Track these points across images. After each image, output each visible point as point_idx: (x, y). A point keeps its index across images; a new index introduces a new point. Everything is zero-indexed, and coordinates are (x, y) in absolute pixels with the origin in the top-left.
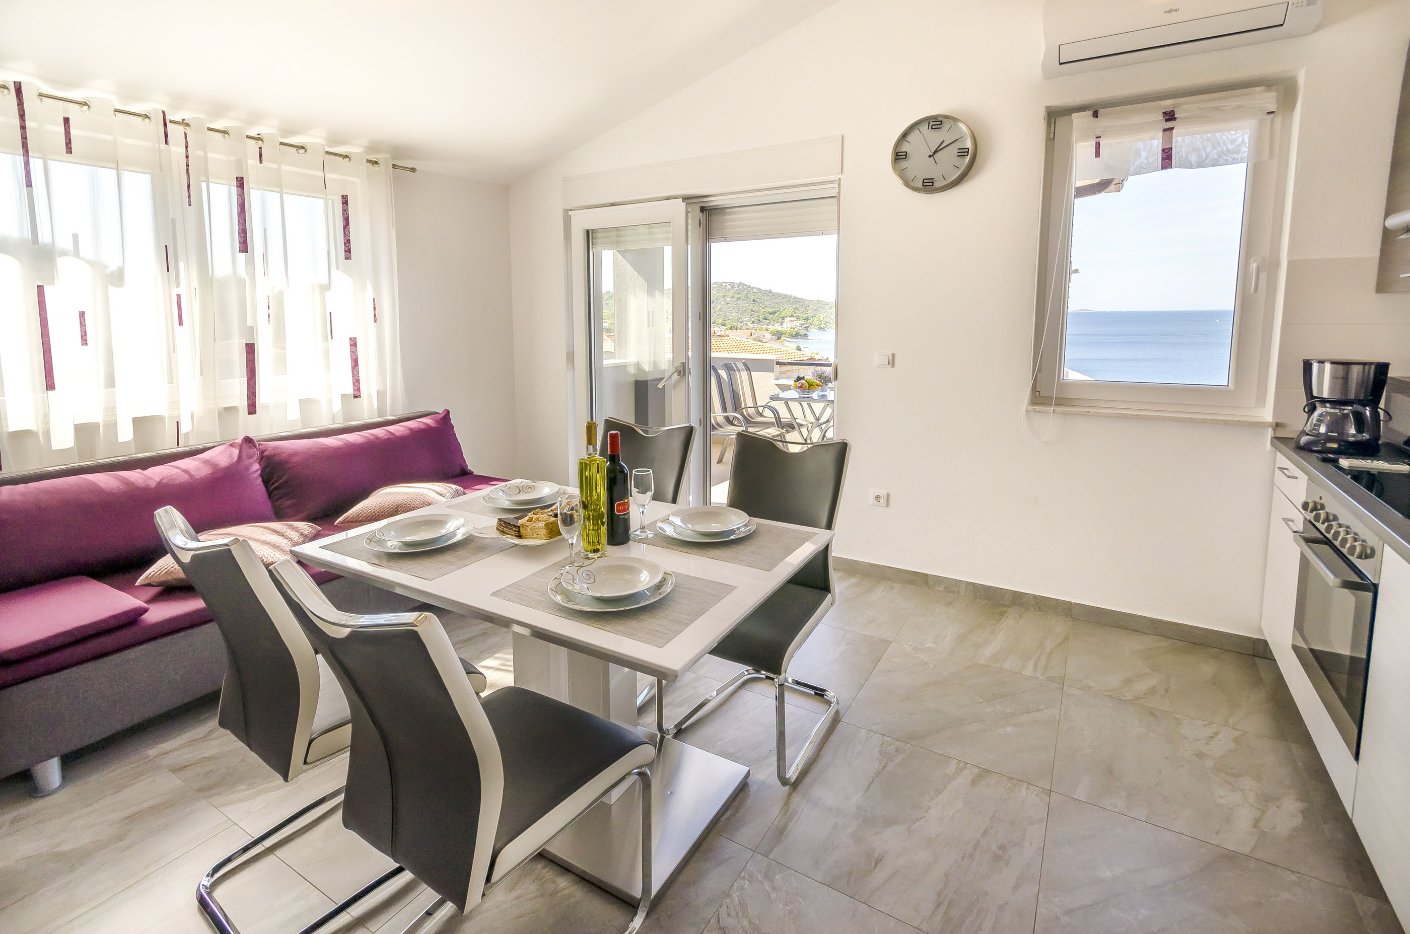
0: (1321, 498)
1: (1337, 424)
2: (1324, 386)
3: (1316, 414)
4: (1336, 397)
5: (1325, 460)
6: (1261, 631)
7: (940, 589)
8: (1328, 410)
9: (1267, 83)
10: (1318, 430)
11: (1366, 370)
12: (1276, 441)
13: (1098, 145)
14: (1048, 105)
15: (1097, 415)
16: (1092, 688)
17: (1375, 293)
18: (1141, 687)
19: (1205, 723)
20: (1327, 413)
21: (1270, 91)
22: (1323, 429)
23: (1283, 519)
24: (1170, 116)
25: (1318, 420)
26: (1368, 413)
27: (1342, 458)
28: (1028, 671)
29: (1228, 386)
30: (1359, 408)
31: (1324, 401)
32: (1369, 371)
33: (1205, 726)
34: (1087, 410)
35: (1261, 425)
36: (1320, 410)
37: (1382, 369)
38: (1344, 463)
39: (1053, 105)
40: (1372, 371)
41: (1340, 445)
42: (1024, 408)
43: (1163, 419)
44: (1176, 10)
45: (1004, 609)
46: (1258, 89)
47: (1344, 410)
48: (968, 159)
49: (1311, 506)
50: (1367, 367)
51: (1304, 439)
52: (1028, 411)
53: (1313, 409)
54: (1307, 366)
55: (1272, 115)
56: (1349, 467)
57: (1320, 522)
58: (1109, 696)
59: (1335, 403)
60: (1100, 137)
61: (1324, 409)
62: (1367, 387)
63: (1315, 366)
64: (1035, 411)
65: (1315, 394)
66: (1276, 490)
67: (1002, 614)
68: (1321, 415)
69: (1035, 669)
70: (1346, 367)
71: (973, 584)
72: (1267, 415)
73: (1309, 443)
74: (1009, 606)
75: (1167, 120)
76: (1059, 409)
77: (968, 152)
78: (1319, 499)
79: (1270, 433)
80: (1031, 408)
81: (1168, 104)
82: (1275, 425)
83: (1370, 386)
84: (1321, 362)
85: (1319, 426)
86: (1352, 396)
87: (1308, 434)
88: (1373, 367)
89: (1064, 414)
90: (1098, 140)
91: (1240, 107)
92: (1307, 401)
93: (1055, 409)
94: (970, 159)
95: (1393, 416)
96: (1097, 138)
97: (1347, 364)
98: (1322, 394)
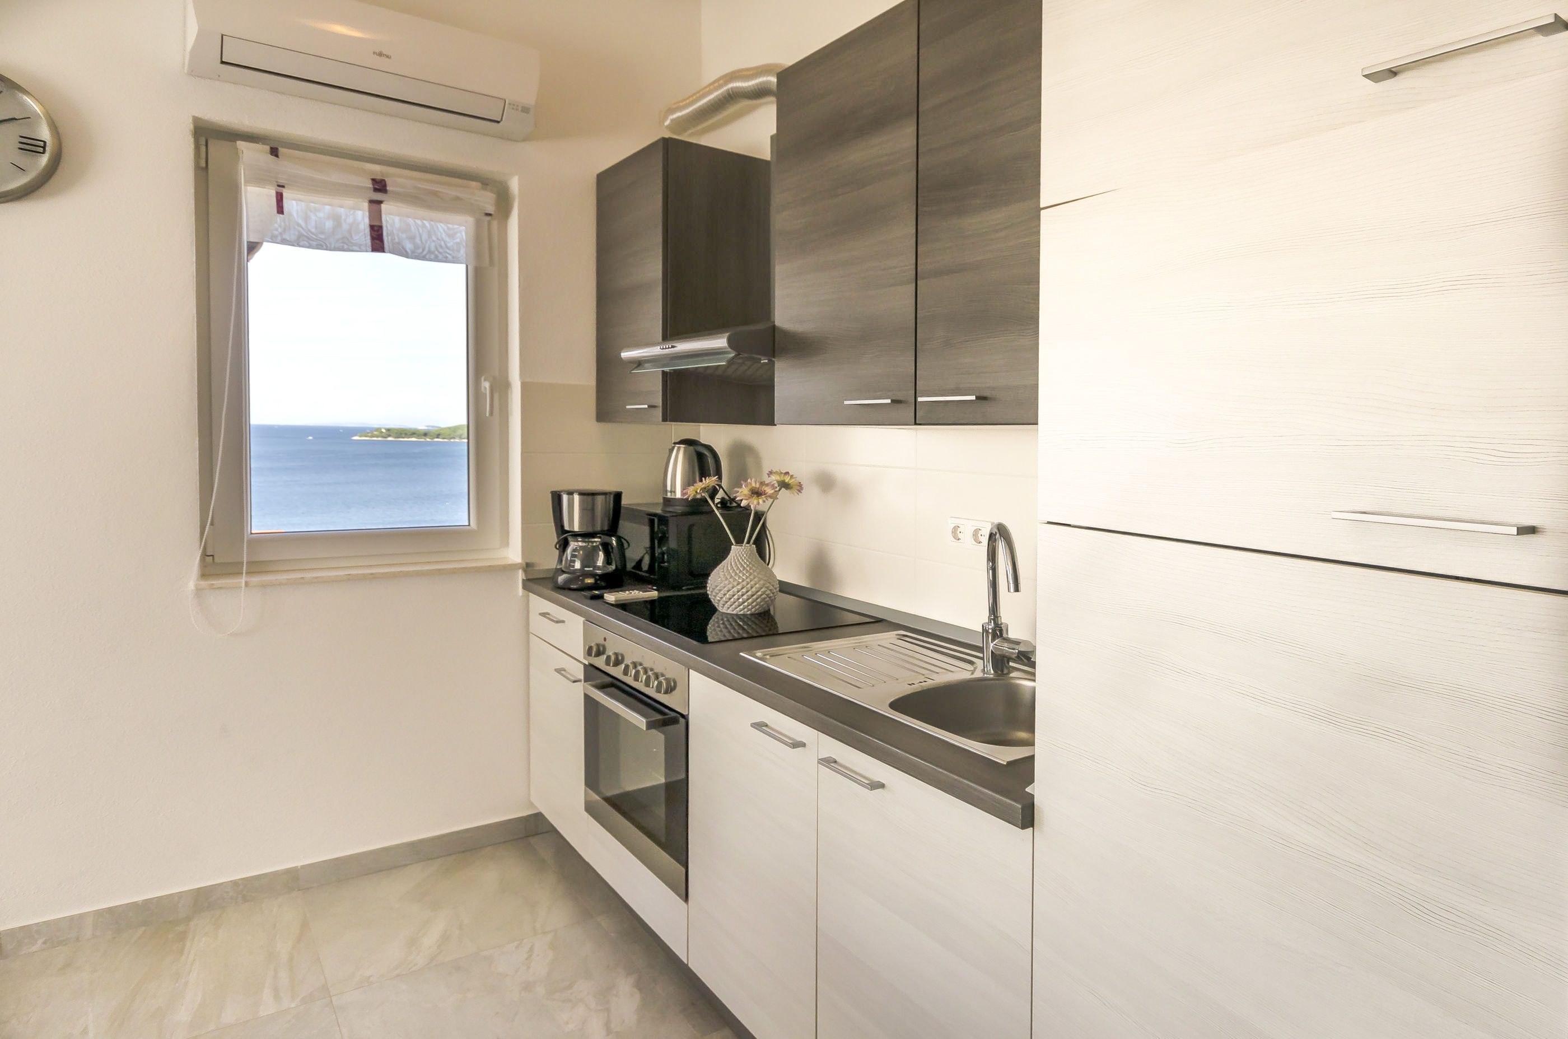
0: (605, 639)
1: (589, 558)
2: (575, 520)
3: (569, 551)
4: (585, 530)
5: (594, 598)
6: (532, 805)
7: (34, 948)
8: (580, 544)
9: (485, 182)
10: (573, 566)
11: (608, 500)
12: (530, 584)
13: (280, 198)
14: (197, 115)
15: (312, 582)
16: (371, 979)
17: (596, 422)
18: (430, 940)
19: (515, 944)
20: (580, 547)
21: (486, 190)
22: (578, 565)
23: (556, 670)
24: (380, 186)
25: (573, 556)
26: (614, 542)
27: (605, 593)
28: (268, 1007)
29: (469, 525)
30: (606, 539)
31: (576, 535)
32: (610, 499)
33: (517, 947)
34: (298, 575)
35: (511, 568)
36: (573, 545)
37: (618, 496)
38: (610, 597)
39: (206, 118)
40: (612, 499)
41: (596, 580)
42: (191, 586)
43: (407, 575)
44: (388, 57)
45: (181, 928)
46: (474, 184)
47: (593, 542)
48: (44, 160)
49: (594, 650)
50: (607, 496)
51: (561, 578)
52: (199, 591)
53: (564, 545)
54: (557, 498)
55: (488, 218)
56: (616, 601)
57: (611, 665)
58: (398, 975)
59: (586, 535)
60: (283, 187)
61: (576, 544)
62: (609, 518)
63: (565, 498)
64: (212, 588)
65: (567, 528)
66: (532, 637)
67: (182, 937)
68: (574, 550)
69: (277, 996)
70: (590, 498)
71: (110, 910)
72: (514, 554)
73: (567, 581)
74: (188, 919)
75: (376, 190)
76: (255, 579)
77: (44, 147)
78: (603, 640)
79: (520, 576)
80: (204, 583)
81: (377, 170)
82: (525, 566)
83: (611, 517)
84: (570, 493)
85: (574, 562)
86: (598, 528)
87: (564, 572)
88: (612, 496)
89: (263, 586)
90: (280, 189)
91: (457, 199)
92: (558, 537)
93: (248, 580)
94: (49, 160)
95: (631, 544)
96: (279, 186)
97: (593, 494)
98: (573, 528)
